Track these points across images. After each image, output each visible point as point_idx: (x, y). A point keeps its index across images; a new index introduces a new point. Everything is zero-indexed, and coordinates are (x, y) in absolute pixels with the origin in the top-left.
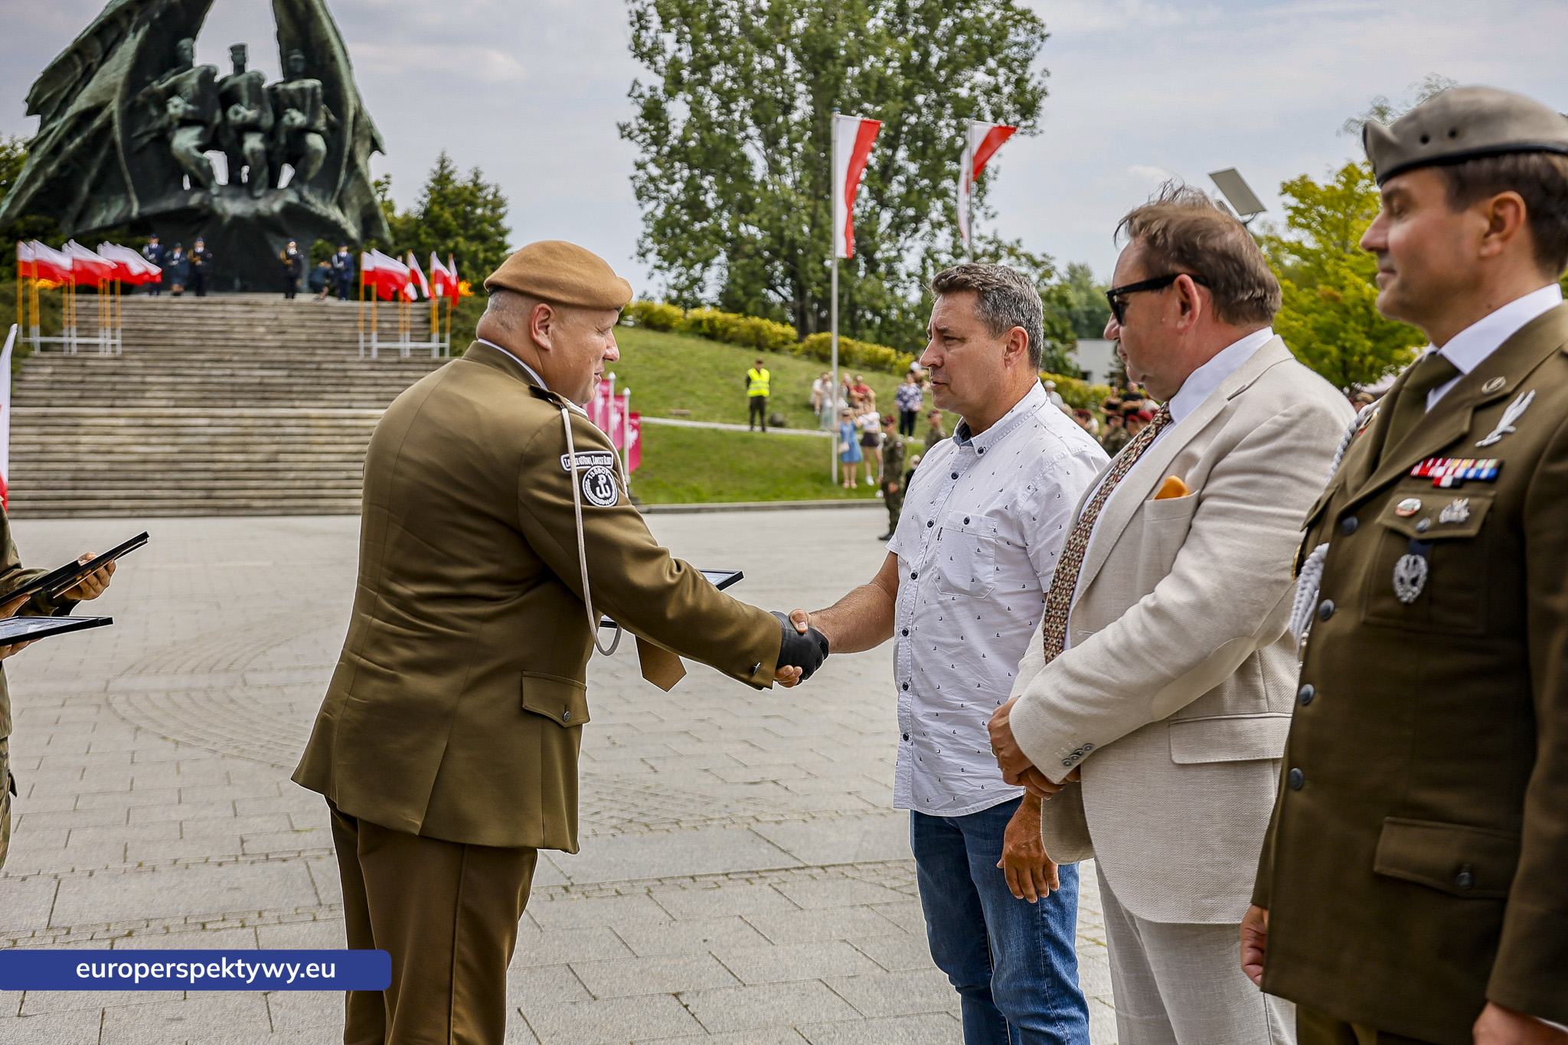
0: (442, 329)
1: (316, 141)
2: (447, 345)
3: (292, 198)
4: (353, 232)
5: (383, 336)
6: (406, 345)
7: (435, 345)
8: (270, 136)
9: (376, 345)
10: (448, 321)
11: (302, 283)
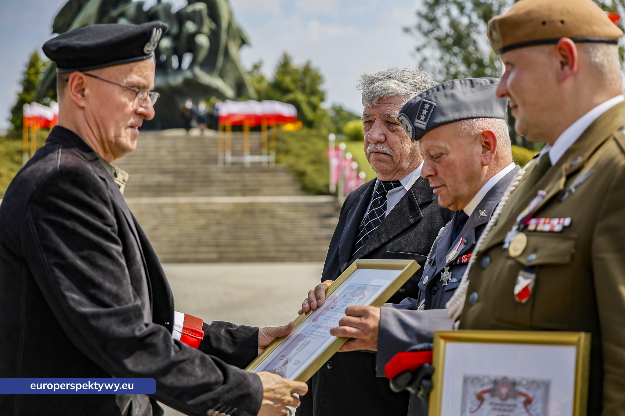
0: (269, 149)
1: (203, 40)
2: (272, 158)
3: (189, 74)
4: (229, 92)
5: (235, 153)
6: (248, 159)
7: (263, 159)
8: (176, 38)
9: (229, 158)
10: (273, 144)
11: (194, 123)
